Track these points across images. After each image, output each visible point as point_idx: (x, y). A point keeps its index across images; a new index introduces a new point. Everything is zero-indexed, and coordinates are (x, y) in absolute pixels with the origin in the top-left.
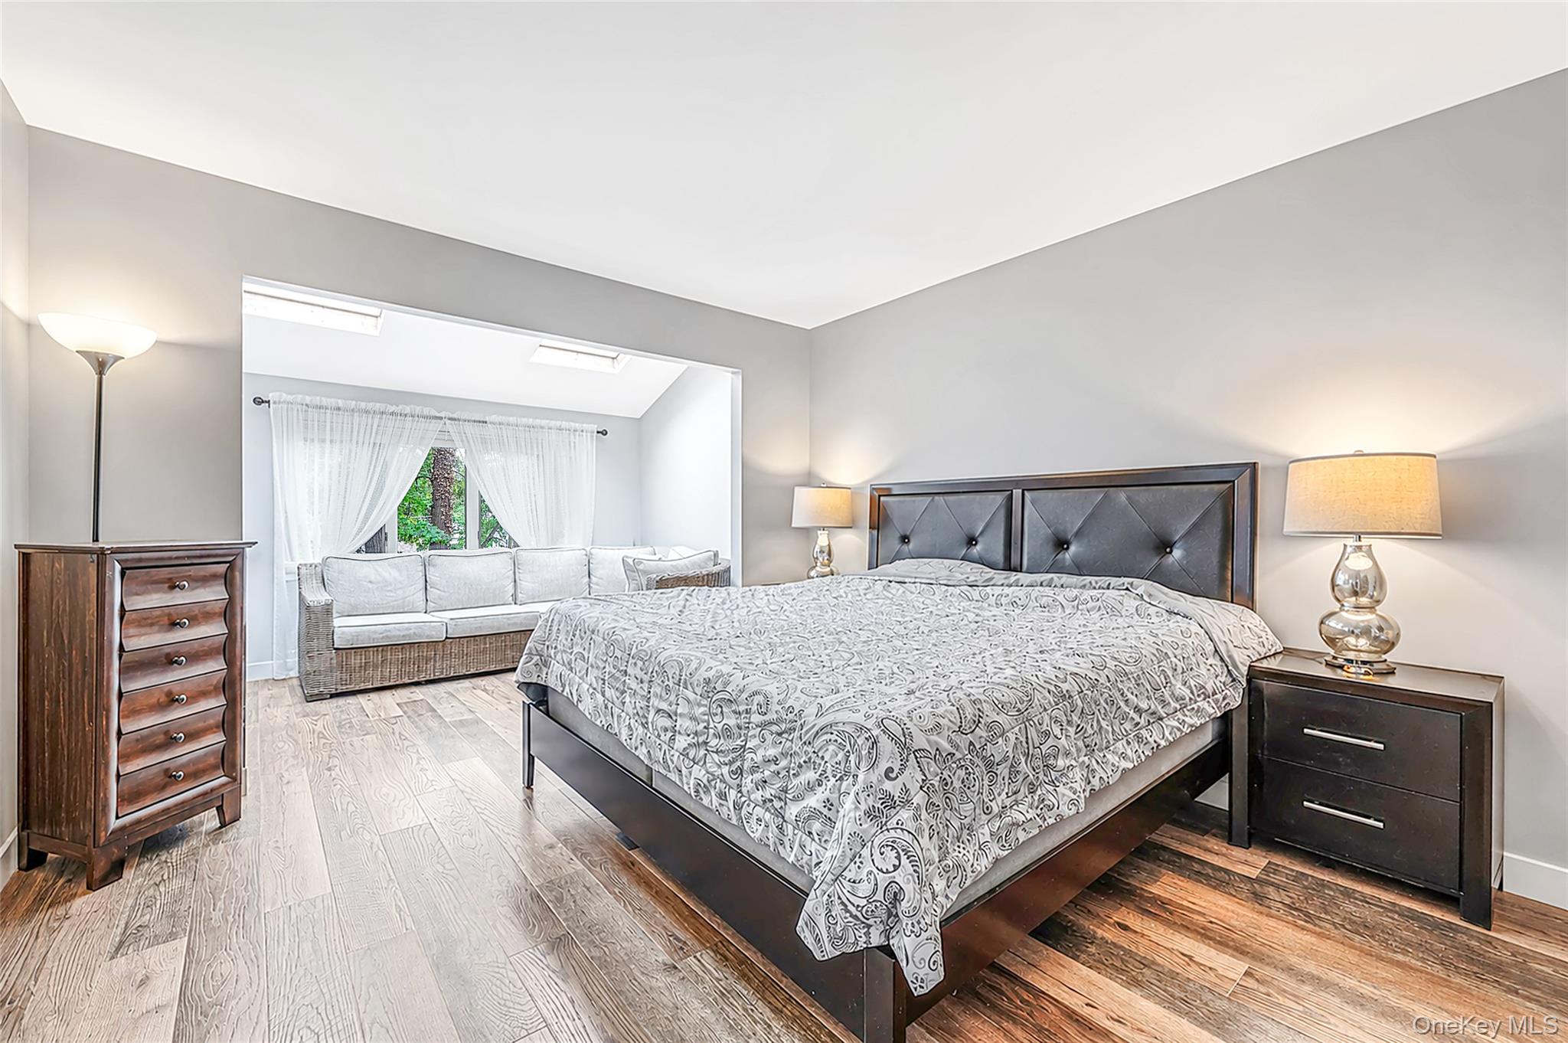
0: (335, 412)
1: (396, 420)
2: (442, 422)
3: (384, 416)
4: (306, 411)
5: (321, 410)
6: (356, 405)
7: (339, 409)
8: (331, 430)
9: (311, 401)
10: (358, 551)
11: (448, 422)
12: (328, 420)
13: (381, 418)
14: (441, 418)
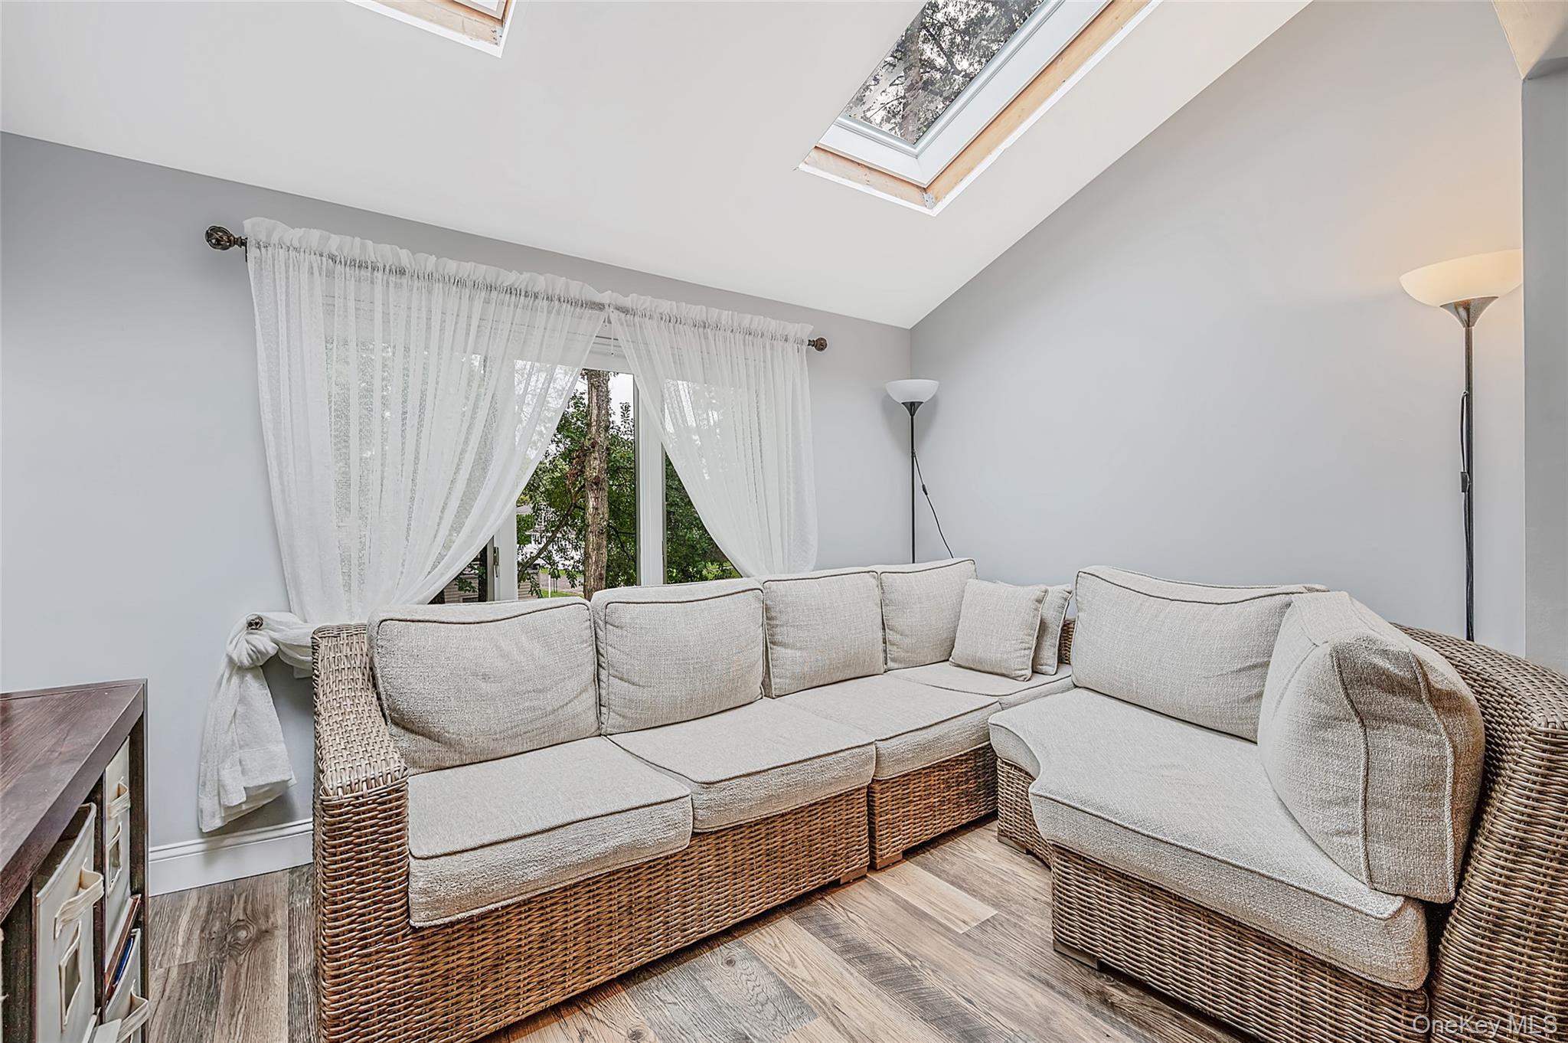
0: (392, 278)
1: (516, 306)
2: (603, 315)
3: (494, 294)
4: (330, 274)
5: (363, 272)
6: (436, 265)
7: (402, 272)
8: (386, 321)
9: (340, 248)
10: (439, 599)
11: (615, 316)
12: (378, 303)
13: (487, 302)
14: (600, 307)
